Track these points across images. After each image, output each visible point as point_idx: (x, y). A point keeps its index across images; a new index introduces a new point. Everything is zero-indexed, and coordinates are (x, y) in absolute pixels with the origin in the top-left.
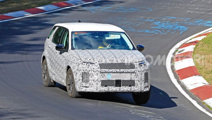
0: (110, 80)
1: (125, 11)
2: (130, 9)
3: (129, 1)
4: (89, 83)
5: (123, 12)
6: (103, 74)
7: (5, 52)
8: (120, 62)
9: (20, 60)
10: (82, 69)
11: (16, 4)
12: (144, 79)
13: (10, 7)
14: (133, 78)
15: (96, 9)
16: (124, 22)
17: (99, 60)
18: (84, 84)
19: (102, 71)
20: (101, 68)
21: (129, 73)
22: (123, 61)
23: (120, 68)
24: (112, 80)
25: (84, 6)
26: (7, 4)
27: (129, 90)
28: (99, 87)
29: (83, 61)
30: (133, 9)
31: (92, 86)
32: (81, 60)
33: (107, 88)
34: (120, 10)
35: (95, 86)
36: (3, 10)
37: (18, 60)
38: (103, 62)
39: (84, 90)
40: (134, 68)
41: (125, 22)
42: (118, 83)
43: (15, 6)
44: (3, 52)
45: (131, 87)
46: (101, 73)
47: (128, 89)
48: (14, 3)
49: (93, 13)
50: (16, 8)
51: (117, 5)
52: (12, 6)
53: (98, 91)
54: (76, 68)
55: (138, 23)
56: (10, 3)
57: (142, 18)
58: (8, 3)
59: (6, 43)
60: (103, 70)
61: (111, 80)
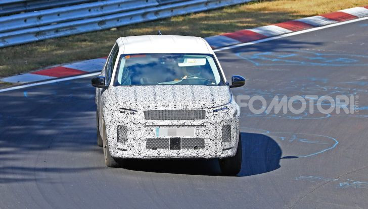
0: (161, 138)
1: (325, 64)
2: (337, 60)
3: (335, 42)
4: (127, 143)
5: (322, 65)
6: (149, 129)
7: (64, 146)
8: (179, 108)
9: (96, 166)
10: (117, 119)
11: (89, 43)
12: (221, 137)
13: (77, 50)
14: (201, 134)
15: (263, 59)
16: (322, 87)
17: (145, 106)
18: (120, 145)
19: (147, 124)
20: (146, 119)
21: (194, 126)
22: (185, 107)
23: (178, 119)
24: (165, 138)
25: (236, 50)
26: (70, 43)
27: (195, 155)
28: (143, 150)
29: (120, 107)
30: (343, 59)
31: (132, 148)
32: (119, 105)
33: (157, 152)
34: (314, 61)
35: (136, 147)
36: (62, 56)
37: (91, 165)
38: (150, 109)
39: (119, 154)
40: (204, 118)
41: (325, 88)
42: (175, 143)
43: (89, 48)
44: (59, 146)
45: (197, 150)
46: (145, 126)
47: (192, 154)
48: (85, 40)
49: (257, 67)
50: (91, 51)
51: (308, 49)
52: (82, 48)
53: (141, 157)
54: (110, 118)
55: (355, 89)
56: (77, 41)
57: (364, 80)
58: (72, 41)
59: (67, 128)
60: (150, 122)
61: (163, 139)
